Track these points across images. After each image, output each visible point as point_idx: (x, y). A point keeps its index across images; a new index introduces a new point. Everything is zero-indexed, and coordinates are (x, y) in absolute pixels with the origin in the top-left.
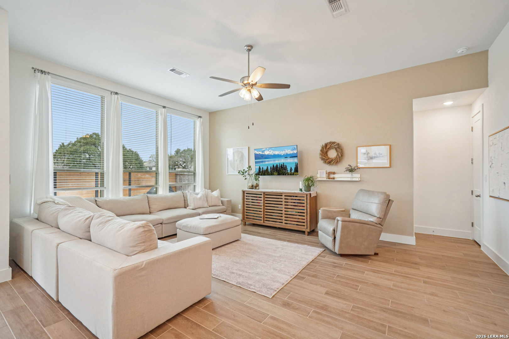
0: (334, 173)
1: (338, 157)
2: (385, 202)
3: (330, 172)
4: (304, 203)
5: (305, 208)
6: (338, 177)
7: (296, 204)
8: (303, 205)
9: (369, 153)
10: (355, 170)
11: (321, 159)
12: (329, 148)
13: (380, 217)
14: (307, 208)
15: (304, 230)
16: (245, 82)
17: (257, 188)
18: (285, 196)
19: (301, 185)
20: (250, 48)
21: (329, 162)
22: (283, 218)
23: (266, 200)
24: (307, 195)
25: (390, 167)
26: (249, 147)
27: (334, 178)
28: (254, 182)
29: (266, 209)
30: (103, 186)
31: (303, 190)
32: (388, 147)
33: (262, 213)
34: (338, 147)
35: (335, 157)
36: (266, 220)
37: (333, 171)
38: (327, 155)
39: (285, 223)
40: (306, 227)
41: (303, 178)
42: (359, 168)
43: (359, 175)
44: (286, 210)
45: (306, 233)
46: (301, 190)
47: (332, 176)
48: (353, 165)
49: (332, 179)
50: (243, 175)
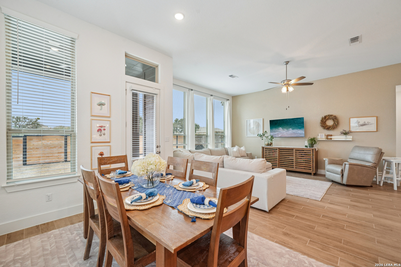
0: (331, 136)
1: (334, 125)
2: (378, 154)
3: (328, 135)
4: (311, 155)
5: (312, 158)
6: (334, 138)
7: (303, 155)
8: (310, 156)
9: (360, 122)
10: (349, 133)
11: (321, 126)
12: (328, 119)
13: (375, 163)
14: (313, 158)
15: (310, 172)
17: (272, 145)
18: (295, 150)
19: (306, 143)
20: (287, 63)
21: (328, 128)
22: (294, 164)
23: (280, 153)
24: (313, 150)
25: (377, 131)
26: (263, 119)
27: (331, 139)
28: (269, 141)
29: (280, 159)
30: (185, 143)
31: (308, 146)
32: (375, 118)
33: (278, 161)
34: (335, 119)
35: (332, 125)
36: (280, 166)
37: (331, 134)
38: (326, 124)
39: (296, 168)
40: (312, 170)
41: (307, 139)
42: (352, 132)
43: (351, 137)
44: (296, 159)
45: (312, 174)
46: (306, 146)
47: (330, 137)
48: (347, 130)
49: (330, 139)
50: (261, 137)
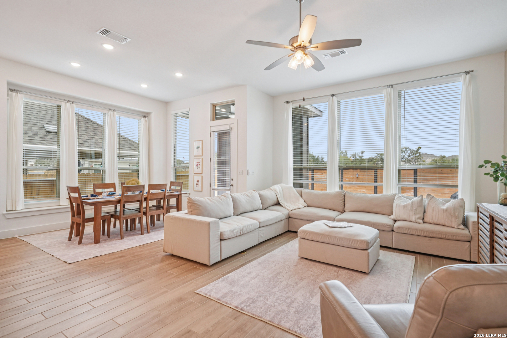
16: (295, 45)
